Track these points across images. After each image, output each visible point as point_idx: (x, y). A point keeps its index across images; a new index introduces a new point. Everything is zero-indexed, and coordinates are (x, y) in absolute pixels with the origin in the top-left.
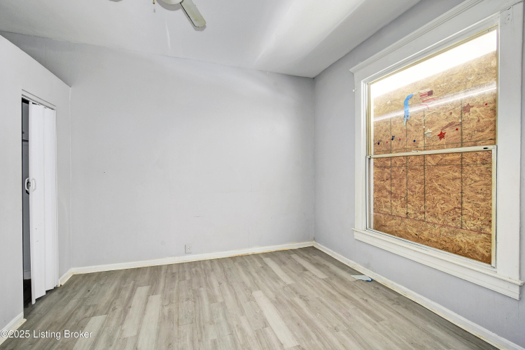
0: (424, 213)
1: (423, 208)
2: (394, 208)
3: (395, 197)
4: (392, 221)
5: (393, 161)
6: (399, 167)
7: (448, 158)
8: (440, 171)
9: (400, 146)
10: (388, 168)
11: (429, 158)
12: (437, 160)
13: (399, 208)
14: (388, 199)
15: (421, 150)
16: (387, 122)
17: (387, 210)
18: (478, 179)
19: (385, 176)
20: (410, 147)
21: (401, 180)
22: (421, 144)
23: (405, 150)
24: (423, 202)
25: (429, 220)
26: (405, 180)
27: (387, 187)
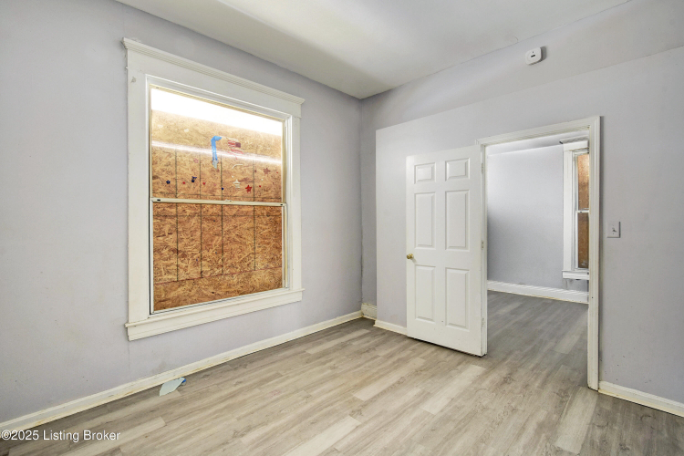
0: (222, 266)
1: (220, 261)
2: (181, 271)
3: (184, 256)
4: (179, 289)
5: (180, 208)
6: (191, 216)
7: (244, 209)
8: (238, 221)
9: (191, 191)
10: (171, 217)
11: (226, 208)
12: (234, 212)
13: (189, 269)
14: (173, 260)
15: (218, 199)
16: (170, 155)
17: (170, 277)
18: (264, 227)
19: (166, 229)
20: (205, 194)
21: (192, 233)
22: (218, 192)
23: (199, 196)
24: (220, 255)
25: (227, 272)
26: (198, 233)
27: (170, 244)
